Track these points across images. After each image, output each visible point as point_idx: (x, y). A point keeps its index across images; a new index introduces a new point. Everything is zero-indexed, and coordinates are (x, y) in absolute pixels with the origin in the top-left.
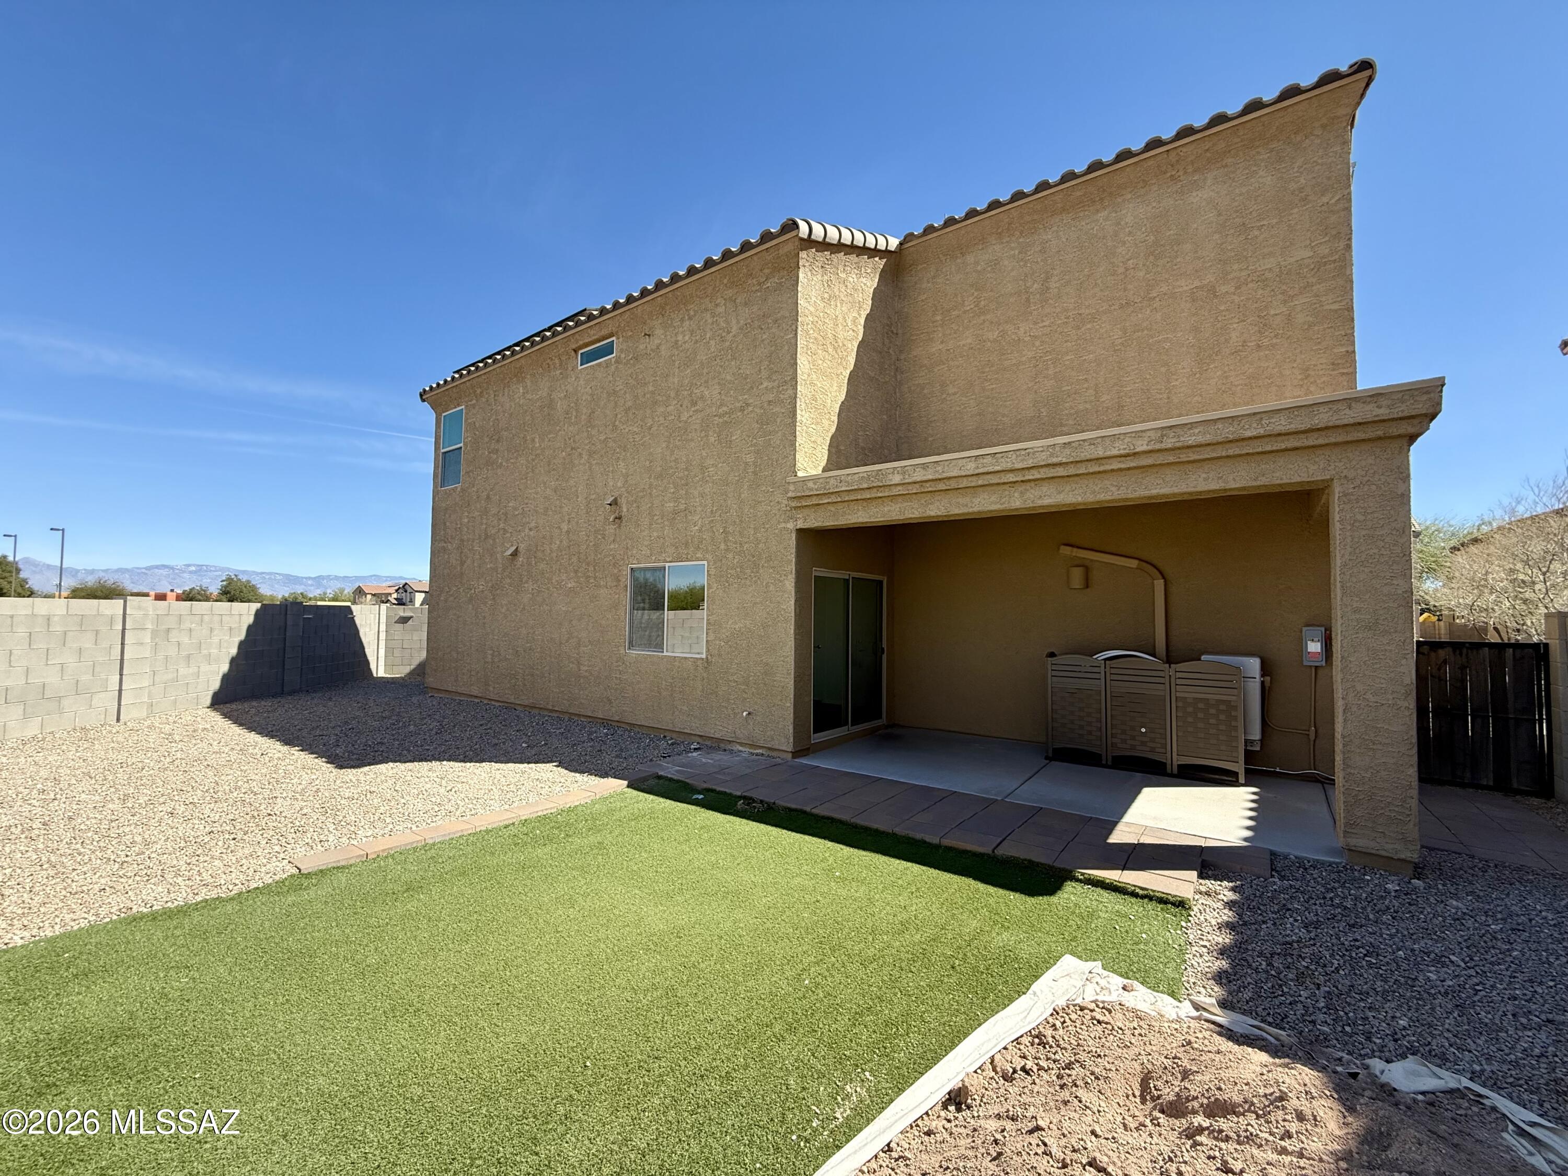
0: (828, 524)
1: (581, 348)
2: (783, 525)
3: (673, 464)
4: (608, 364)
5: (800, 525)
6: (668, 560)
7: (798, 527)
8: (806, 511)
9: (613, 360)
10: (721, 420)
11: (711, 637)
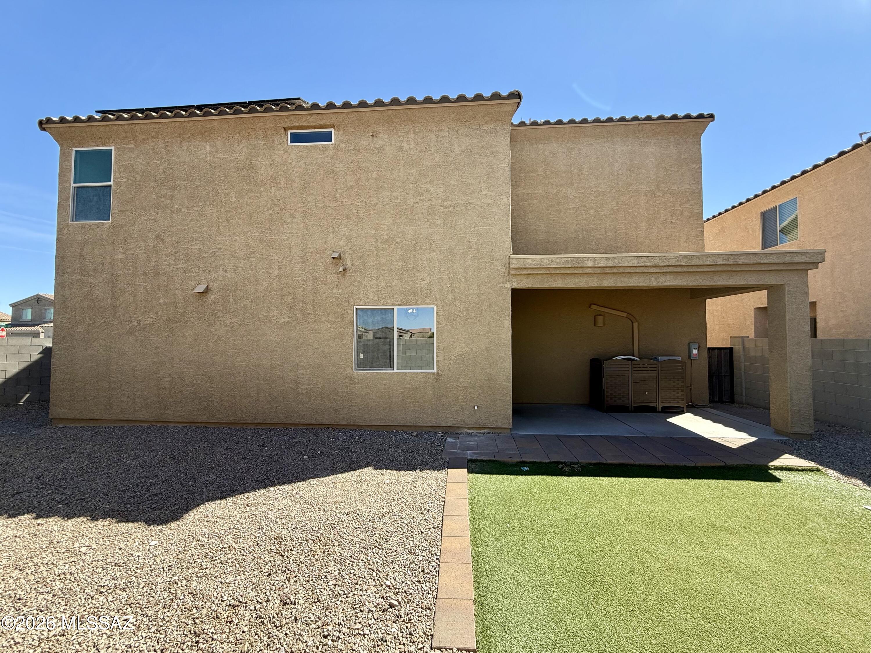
0: (536, 286)
1: (292, 128)
2: (502, 285)
3: (400, 235)
4: (324, 149)
5: (515, 285)
6: (397, 303)
7: (514, 287)
8: (519, 278)
9: (331, 147)
10: (447, 210)
11: (441, 358)
